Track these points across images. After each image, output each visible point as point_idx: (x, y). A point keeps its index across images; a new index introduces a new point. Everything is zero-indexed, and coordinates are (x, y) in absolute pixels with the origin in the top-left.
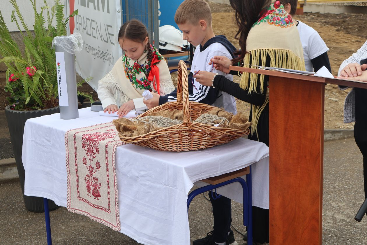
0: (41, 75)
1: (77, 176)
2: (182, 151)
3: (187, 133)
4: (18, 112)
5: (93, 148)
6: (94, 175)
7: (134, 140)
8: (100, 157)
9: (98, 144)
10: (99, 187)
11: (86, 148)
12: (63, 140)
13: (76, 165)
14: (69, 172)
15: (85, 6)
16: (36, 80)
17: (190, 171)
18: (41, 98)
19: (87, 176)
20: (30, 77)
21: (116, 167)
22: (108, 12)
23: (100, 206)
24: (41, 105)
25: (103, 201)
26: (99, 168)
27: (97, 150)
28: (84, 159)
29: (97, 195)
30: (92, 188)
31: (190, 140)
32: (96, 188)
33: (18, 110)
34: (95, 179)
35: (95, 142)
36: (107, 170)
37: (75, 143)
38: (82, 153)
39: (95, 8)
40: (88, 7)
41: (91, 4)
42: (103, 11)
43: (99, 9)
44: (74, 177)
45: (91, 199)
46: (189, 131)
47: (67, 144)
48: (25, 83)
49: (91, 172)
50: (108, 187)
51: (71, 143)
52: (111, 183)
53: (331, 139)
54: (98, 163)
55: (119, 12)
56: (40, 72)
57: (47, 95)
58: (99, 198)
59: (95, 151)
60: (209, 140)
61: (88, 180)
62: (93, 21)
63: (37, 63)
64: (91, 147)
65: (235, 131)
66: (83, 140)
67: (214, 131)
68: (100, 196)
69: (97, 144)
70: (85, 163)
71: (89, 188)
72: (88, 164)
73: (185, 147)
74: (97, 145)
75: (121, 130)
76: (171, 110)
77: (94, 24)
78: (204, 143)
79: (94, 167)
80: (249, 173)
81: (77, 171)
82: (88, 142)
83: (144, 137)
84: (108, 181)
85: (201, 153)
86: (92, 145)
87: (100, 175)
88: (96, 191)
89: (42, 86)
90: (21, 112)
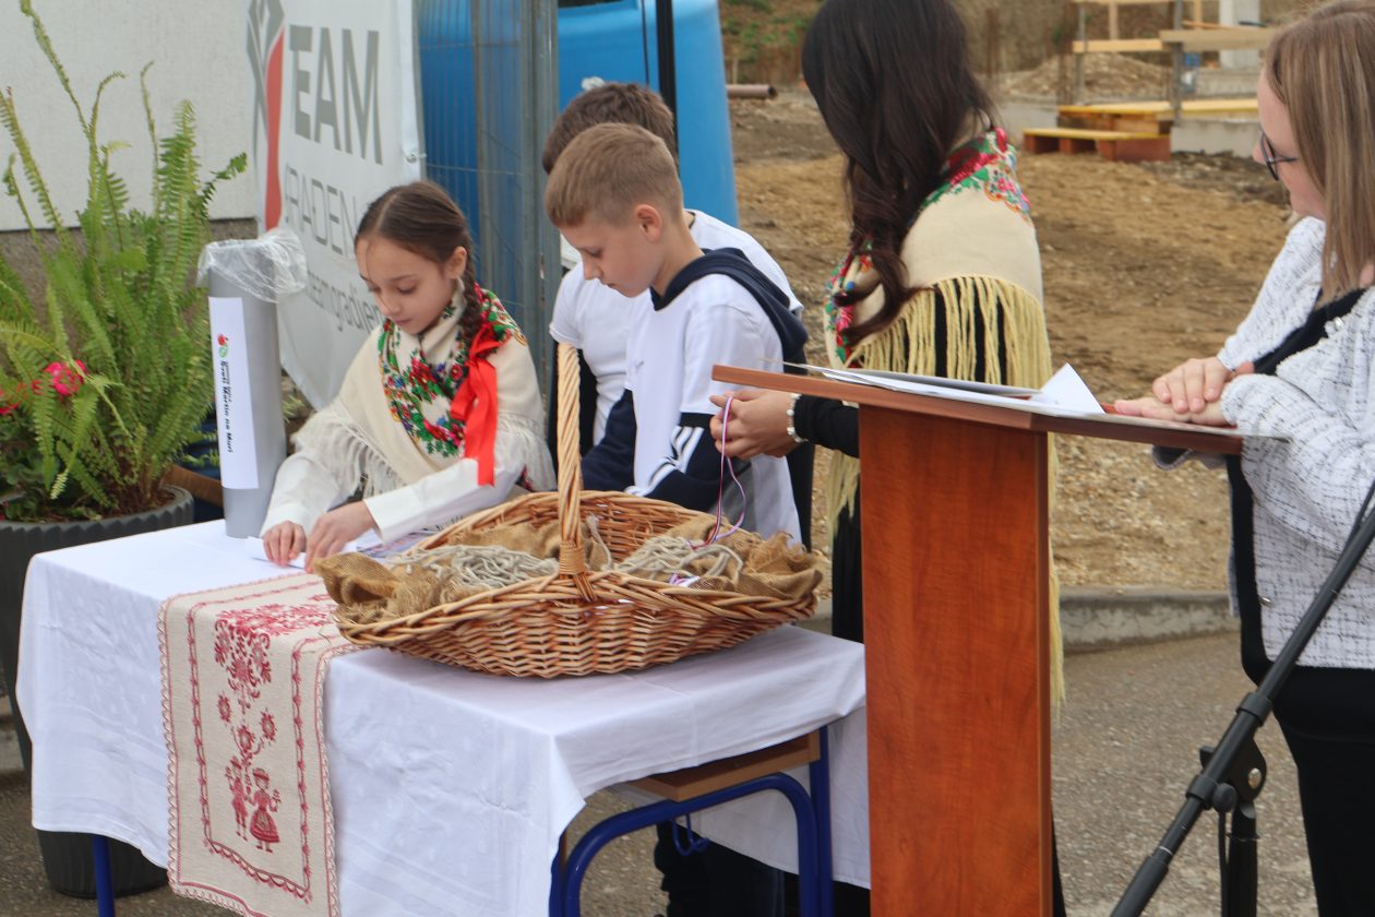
0: (102, 392)
1: (202, 762)
2: (562, 676)
3: (575, 610)
4: (15, 526)
5: (250, 662)
6: (256, 762)
7: (383, 633)
8: (274, 696)
9: (267, 647)
10: (274, 804)
11: (229, 662)
12: (152, 629)
13: (197, 723)
14: (174, 748)
15: (307, 136)
16: (85, 409)
17: (577, 749)
18: (102, 477)
19: (235, 763)
20: (63, 399)
21: (325, 735)
22: (379, 160)
23: (276, 876)
24: (104, 501)
25: (284, 858)
26: (270, 735)
27: (265, 668)
28: (223, 701)
29: (266, 835)
30: (251, 809)
31: (588, 635)
32: (262, 809)
33: (16, 519)
34: (261, 776)
35: (256, 640)
36: (299, 743)
37: (192, 642)
38: (217, 680)
39: (338, 146)
40: (317, 139)
41: (327, 130)
42: (363, 156)
43: (349, 150)
44: (190, 768)
45: (248, 847)
46: (581, 601)
47: (165, 646)
48: (43, 423)
49: (246, 749)
50: (304, 806)
51: (180, 641)
52: (313, 793)
53: (1211, 628)
54: (267, 719)
55: (412, 160)
56: (100, 383)
57: (125, 467)
58: (273, 846)
59: (257, 674)
60: (658, 635)
61: (238, 781)
62: (332, 190)
63: (89, 346)
64: (246, 660)
65: (754, 604)
66: (217, 633)
67: (675, 602)
68: (275, 839)
69: (263, 645)
70: (226, 717)
71: (238, 807)
72: (237, 719)
73: (568, 660)
74: (265, 650)
75: (345, 598)
76: (537, 526)
77: (335, 199)
78: (641, 647)
79: (256, 729)
80: (816, 756)
81: (199, 743)
82: (233, 638)
83: (418, 624)
84: (301, 786)
85: (630, 682)
86: (248, 649)
87: (274, 759)
88: (262, 819)
89: (106, 434)
90: (28, 527)
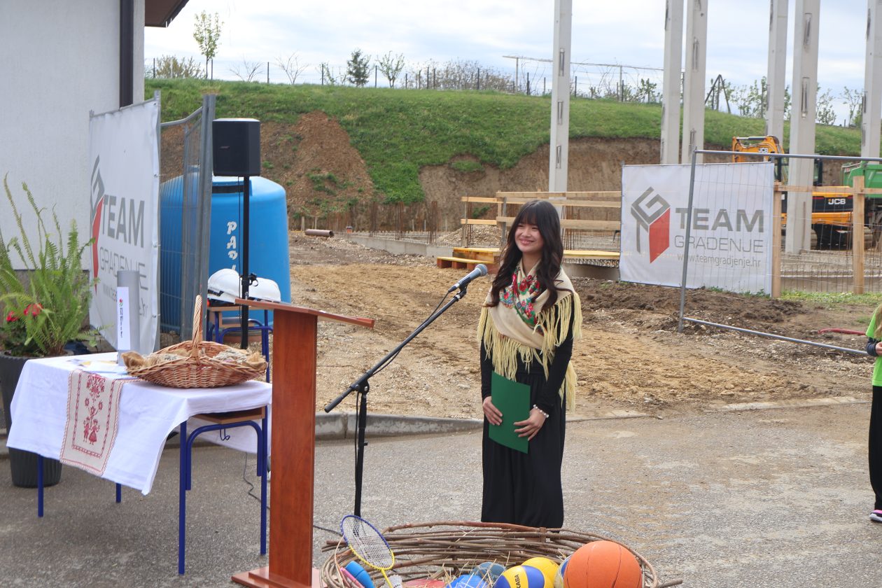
0: (48, 315)
1: (76, 420)
2: (191, 388)
3: (195, 367)
4: (14, 358)
5: (98, 387)
6: (95, 417)
7: (141, 372)
8: (104, 397)
10: (98, 430)
11: (91, 387)
12: (66, 380)
13: (77, 408)
14: (69, 416)
15: (113, 236)
16: (41, 320)
17: (192, 403)
18: (45, 343)
19: (88, 419)
20: (34, 316)
21: (117, 407)
22: (142, 246)
24: (45, 351)
25: (97, 446)
26: (100, 408)
27: (103, 389)
28: (87, 400)
29: (94, 440)
30: (90, 432)
31: (199, 375)
32: (94, 431)
33: (14, 355)
34: (96, 421)
35: (101, 380)
36: (110, 409)
37: (79, 382)
38: (86, 393)
39: (125, 241)
40: (117, 238)
41: (121, 235)
42: (136, 244)
43: (130, 242)
44: (73, 422)
45: (87, 445)
46: (197, 365)
47: (70, 385)
48: (28, 322)
49: (92, 414)
50: (107, 429)
51: (75, 383)
52: (111, 424)
54: (101, 404)
55: (156, 247)
56: (47, 311)
57: (52, 340)
58: (95, 443)
59: (100, 390)
60: (219, 376)
61: (88, 424)
62: (122, 257)
63: (43, 300)
65: (247, 369)
66: (88, 380)
67: (224, 367)
68: (96, 441)
70: (87, 405)
71: (86, 432)
72: (91, 405)
73: (193, 383)
74: (103, 382)
75: (130, 364)
76: (188, 351)
77: (123, 261)
78: (214, 379)
79: (97, 407)
80: (264, 417)
81: (76, 414)
82: (93, 380)
83: (150, 369)
84: (108, 422)
85: (210, 390)
86: (98, 383)
87: (101, 417)
88: (93, 435)
89: (48, 328)
90: (19, 358)
